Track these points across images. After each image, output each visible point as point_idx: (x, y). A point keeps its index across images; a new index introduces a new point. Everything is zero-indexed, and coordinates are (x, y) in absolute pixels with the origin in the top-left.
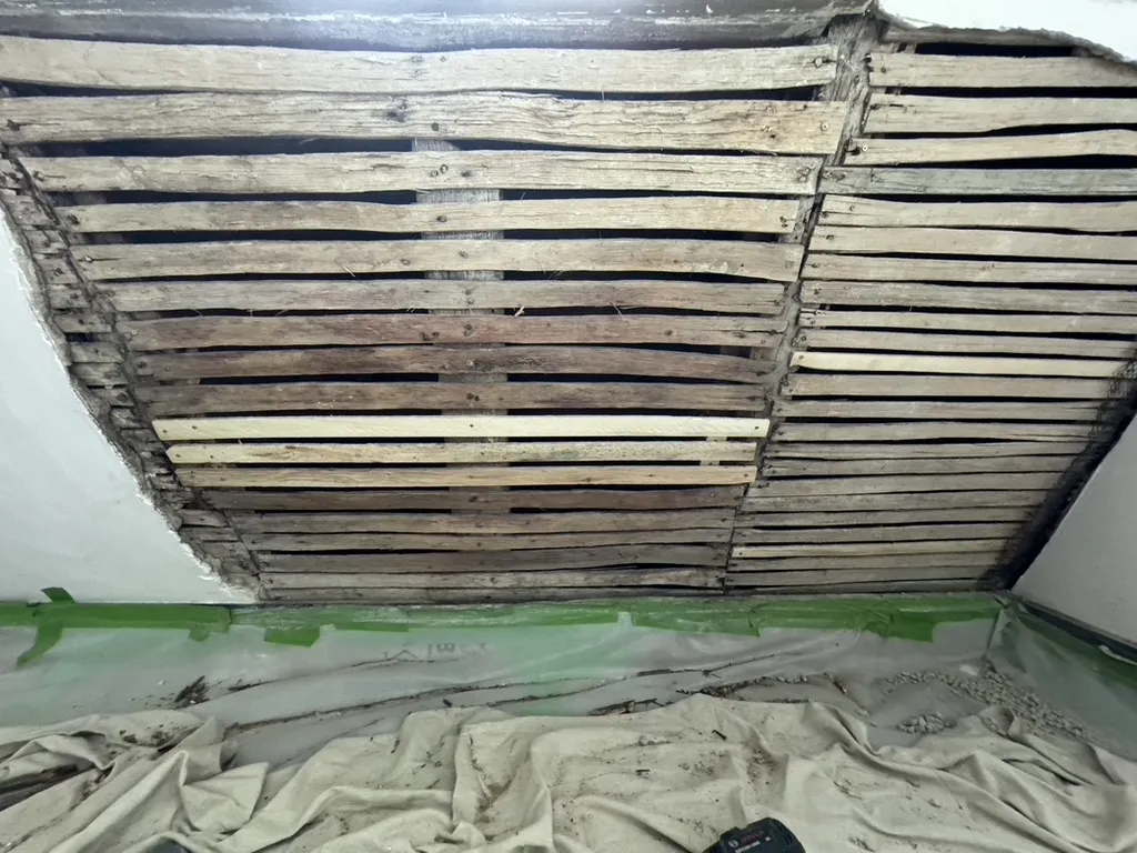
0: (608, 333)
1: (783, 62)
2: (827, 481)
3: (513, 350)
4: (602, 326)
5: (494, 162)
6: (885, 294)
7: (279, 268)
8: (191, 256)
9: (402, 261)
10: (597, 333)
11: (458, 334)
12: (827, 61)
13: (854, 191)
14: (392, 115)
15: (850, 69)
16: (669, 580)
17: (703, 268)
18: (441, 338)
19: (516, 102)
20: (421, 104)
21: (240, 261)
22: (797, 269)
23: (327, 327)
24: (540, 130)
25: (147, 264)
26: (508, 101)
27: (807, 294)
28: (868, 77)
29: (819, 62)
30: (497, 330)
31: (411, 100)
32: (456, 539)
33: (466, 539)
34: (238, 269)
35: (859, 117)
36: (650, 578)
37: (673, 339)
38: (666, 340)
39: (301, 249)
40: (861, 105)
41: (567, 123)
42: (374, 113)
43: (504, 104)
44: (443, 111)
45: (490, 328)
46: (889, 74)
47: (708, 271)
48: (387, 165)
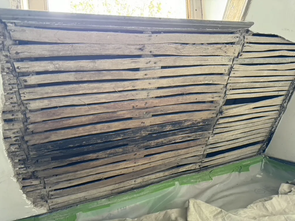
0: (182, 101)
1: (229, 37)
2: (228, 132)
3: (156, 108)
4: (181, 99)
5: (163, 60)
6: (243, 85)
7: (95, 91)
8: (65, 89)
9: (133, 86)
10: (179, 101)
11: (143, 105)
12: (237, 37)
13: (239, 63)
14: (140, 49)
15: (241, 38)
16: (186, 169)
17: (207, 82)
18: (138, 107)
19: (172, 46)
20: (148, 46)
21: (82, 90)
22: (227, 81)
23: (104, 107)
24: (176, 52)
25: (47, 93)
26: (170, 45)
27: (228, 87)
28: (244, 40)
29: (236, 37)
30: (154, 103)
31: (146, 45)
32: (126, 169)
33: (129, 169)
34: (81, 92)
35: (241, 48)
36: (181, 169)
37: (197, 100)
38: (195, 101)
39: (103, 85)
40: (242, 46)
41: (183, 50)
42: (136, 49)
43: (169, 46)
44: (154, 48)
45: (152, 102)
46: (248, 40)
47: (207, 83)
48: (135, 62)
